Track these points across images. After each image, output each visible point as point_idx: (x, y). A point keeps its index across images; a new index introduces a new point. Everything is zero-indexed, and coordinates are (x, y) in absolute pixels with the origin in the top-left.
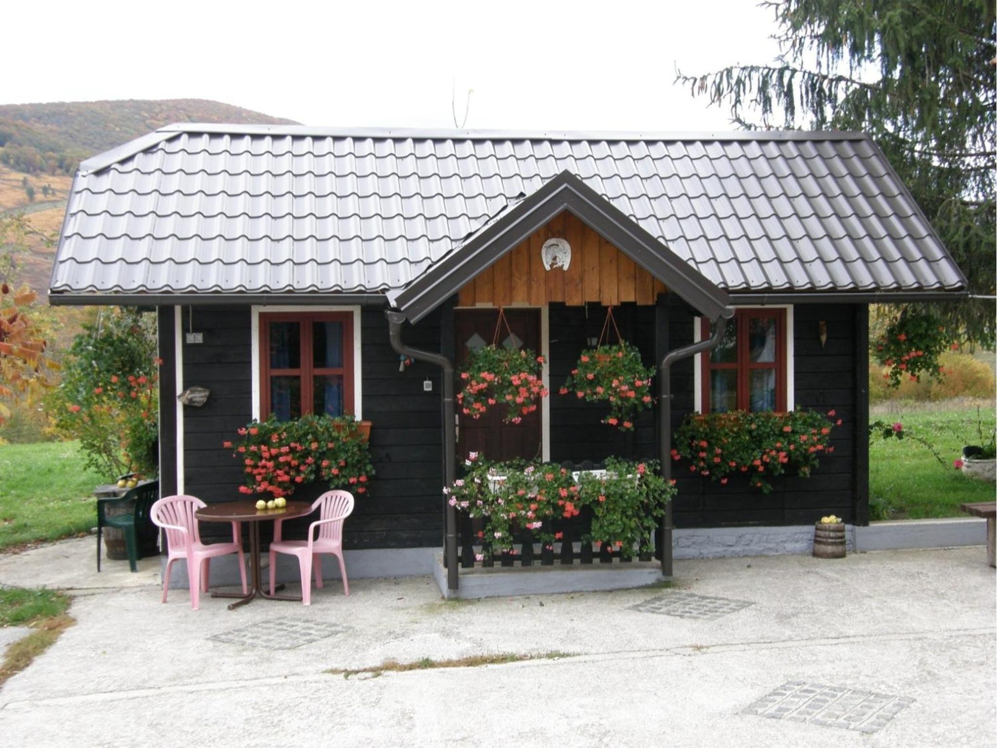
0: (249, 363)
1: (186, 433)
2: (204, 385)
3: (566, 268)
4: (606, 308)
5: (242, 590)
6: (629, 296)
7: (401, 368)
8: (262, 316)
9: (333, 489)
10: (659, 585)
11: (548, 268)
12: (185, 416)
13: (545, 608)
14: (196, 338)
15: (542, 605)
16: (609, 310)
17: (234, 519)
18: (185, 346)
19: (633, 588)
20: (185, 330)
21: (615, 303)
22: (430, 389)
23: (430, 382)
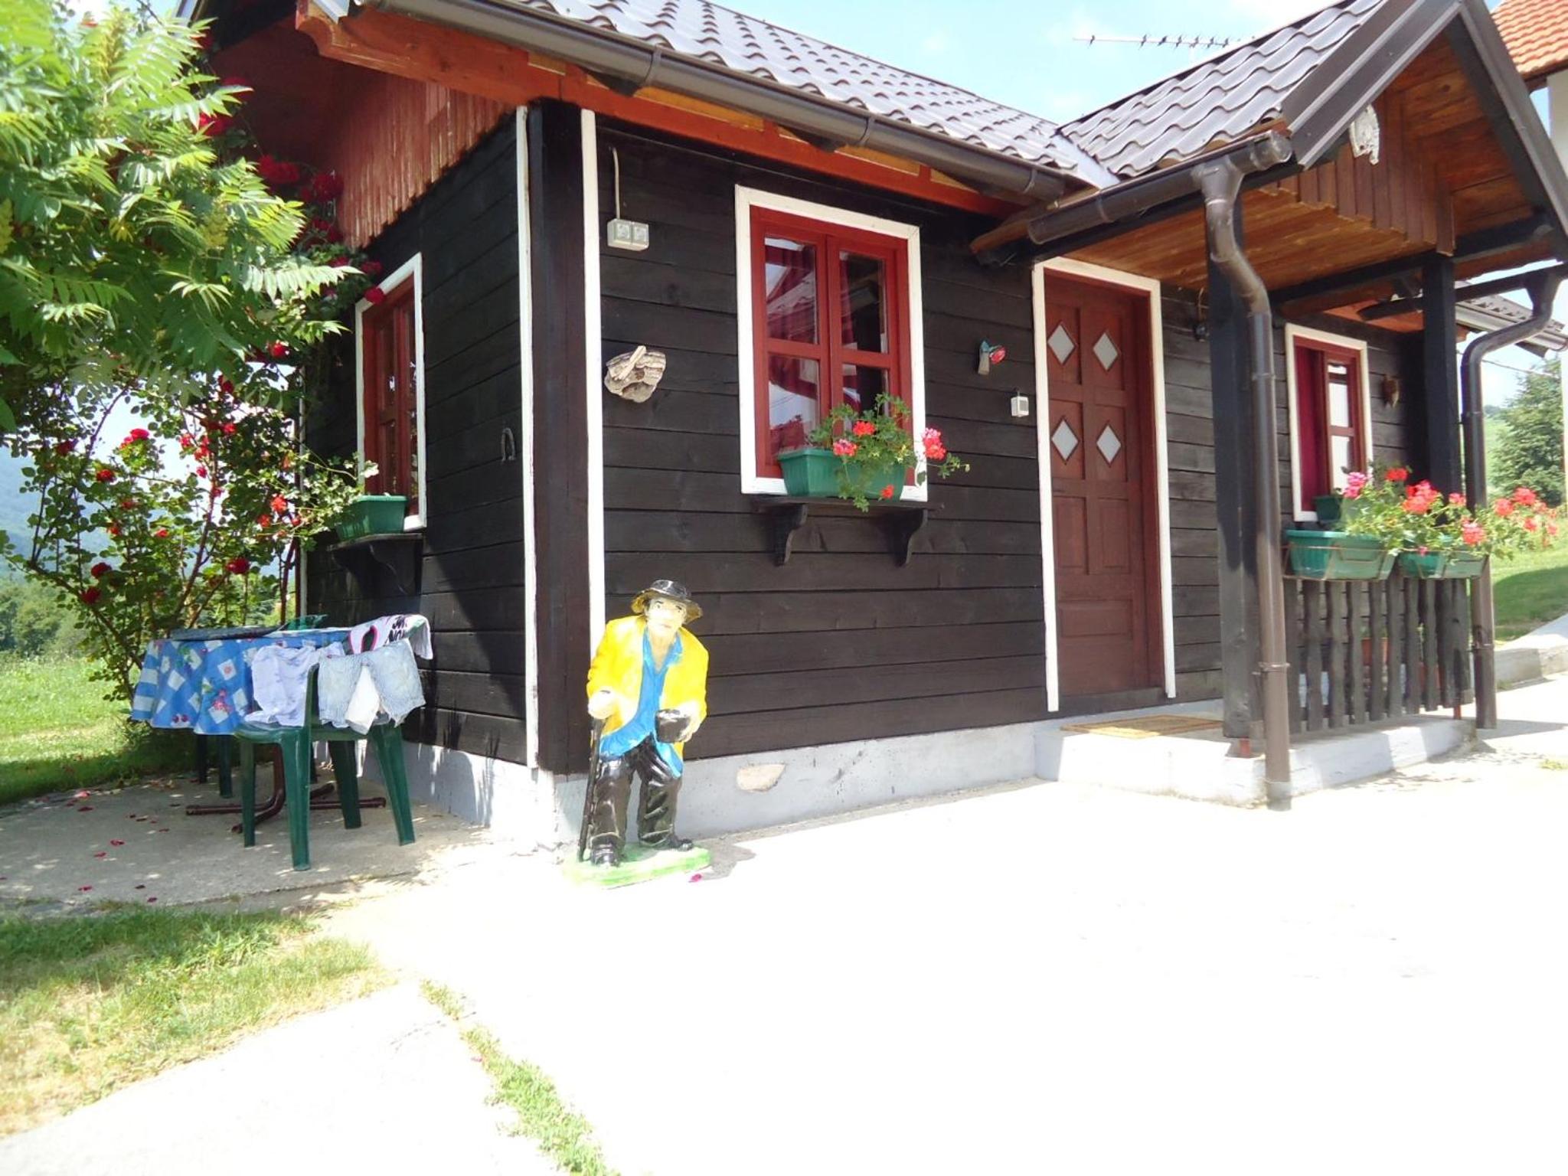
0: (733, 315)
1: (607, 465)
3: (1375, 158)
7: (985, 368)
8: (757, 214)
11: (1357, 152)
12: (607, 425)
14: (633, 236)
18: (607, 253)
20: (606, 215)
22: (1026, 413)
23: (1025, 399)
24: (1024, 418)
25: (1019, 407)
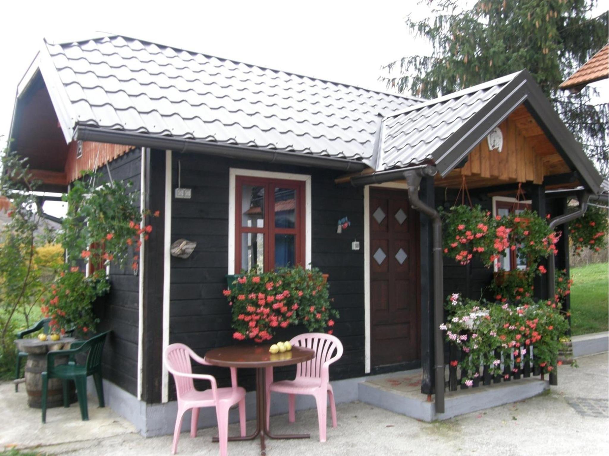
0: (227, 220)
1: (172, 283)
2: (190, 238)
3: (500, 149)
4: (518, 183)
5: (239, 432)
6: (531, 177)
7: (339, 231)
8: (238, 178)
9: (311, 332)
10: (546, 393)
11: (491, 148)
12: (172, 267)
13: (517, 422)
14: (185, 194)
15: (514, 419)
16: (520, 185)
17: (233, 365)
18: (175, 201)
19: (533, 397)
20: (174, 187)
21: (524, 181)
22: (358, 248)
23: (358, 243)
24: (357, 251)
25: (355, 246)
